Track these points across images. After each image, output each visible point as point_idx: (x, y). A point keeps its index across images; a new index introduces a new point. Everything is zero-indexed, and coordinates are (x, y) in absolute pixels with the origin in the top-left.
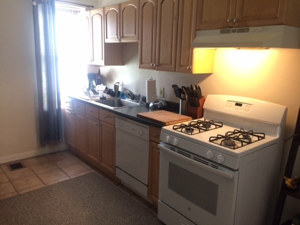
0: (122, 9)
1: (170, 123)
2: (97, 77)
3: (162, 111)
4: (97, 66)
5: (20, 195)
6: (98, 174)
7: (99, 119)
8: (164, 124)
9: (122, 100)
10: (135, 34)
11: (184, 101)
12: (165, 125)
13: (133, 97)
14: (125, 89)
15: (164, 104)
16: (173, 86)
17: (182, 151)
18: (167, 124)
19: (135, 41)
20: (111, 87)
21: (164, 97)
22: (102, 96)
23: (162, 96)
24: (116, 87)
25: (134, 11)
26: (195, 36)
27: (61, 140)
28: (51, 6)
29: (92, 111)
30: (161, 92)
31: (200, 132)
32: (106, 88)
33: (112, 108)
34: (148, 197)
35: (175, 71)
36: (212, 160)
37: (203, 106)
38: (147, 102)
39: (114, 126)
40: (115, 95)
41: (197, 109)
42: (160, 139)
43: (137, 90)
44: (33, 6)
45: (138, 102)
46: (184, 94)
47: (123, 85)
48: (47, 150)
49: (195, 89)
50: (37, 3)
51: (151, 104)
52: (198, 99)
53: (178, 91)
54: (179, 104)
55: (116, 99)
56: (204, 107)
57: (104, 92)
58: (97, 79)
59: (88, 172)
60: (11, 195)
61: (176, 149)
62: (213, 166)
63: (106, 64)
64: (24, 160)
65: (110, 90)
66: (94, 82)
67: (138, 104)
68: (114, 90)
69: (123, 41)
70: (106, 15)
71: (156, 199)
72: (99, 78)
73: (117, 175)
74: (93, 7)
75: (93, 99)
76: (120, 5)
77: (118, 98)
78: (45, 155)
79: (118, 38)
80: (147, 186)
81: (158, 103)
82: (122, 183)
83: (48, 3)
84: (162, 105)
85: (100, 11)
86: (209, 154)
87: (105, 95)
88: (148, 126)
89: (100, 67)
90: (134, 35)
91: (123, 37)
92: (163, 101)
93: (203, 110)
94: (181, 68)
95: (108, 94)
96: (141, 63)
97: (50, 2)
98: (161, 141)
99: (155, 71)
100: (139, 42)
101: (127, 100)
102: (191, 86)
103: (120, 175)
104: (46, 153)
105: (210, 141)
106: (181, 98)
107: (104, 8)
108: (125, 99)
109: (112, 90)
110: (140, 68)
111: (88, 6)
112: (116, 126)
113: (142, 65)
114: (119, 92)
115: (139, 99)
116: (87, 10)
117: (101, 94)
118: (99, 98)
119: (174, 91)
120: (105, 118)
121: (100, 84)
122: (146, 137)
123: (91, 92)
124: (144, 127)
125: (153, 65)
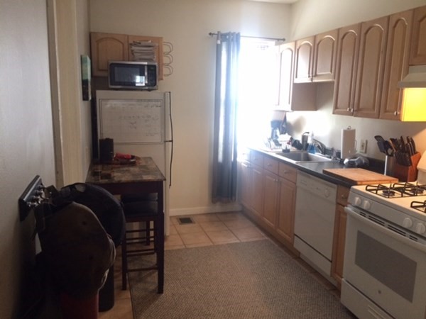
0: (317, 42)
1: (364, 183)
2: (282, 126)
3: (359, 169)
4: (283, 111)
5: (188, 249)
6: (272, 242)
7: (278, 175)
8: (355, 183)
9: (310, 154)
10: (331, 71)
11: (392, 158)
12: (356, 185)
13: (325, 151)
14: (315, 141)
15: (364, 161)
16: (376, 137)
17: (374, 217)
18: (359, 183)
19: (330, 80)
20: (298, 137)
21: (366, 152)
22: (284, 148)
23: (364, 151)
24: (305, 138)
25: (332, 43)
26: (407, 72)
27: (234, 198)
28: (235, 43)
29: (270, 165)
30: (363, 146)
31: (402, 196)
32: (292, 139)
33: (294, 162)
34: (331, 276)
35: (378, 118)
36: (411, 230)
37: (416, 165)
38: (341, 157)
39: (295, 184)
40: (303, 148)
41: (408, 169)
42: (349, 201)
43: (331, 142)
44: (217, 45)
45: (330, 158)
46: (392, 148)
47: (313, 135)
48: (218, 208)
49: (406, 142)
50: (221, 42)
51: (346, 161)
52: (410, 156)
53: (383, 145)
54: (384, 162)
55: (302, 153)
56: (419, 166)
57: (289, 143)
58: (283, 127)
59: (261, 239)
60: (178, 247)
61: (367, 215)
62: (411, 238)
63: (294, 108)
64: (194, 215)
65: (296, 141)
66: (278, 131)
67: (330, 160)
68: (301, 142)
69: (316, 80)
70: (298, 50)
71: (339, 277)
72: (284, 126)
73: (295, 246)
74: (284, 40)
75: (274, 150)
76: (315, 37)
77: (305, 152)
78: (215, 213)
79: (309, 77)
80: (331, 262)
81: (356, 159)
82: (301, 256)
83: (232, 40)
84: (362, 162)
85: (291, 45)
86: (407, 222)
87: (290, 147)
88: (336, 186)
89: (287, 113)
90: (330, 73)
91: (316, 75)
92: (363, 157)
93: (417, 171)
94: (387, 113)
95: (293, 146)
96: (336, 107)
97: (235, 39)
98: (349, 204)
99: (352, 118)
100: (336, 81)
101: (317, 155)
102: (401, 137)
103: (298, 245)
104: (217, 211)
105: (412, 207)
106: (387, 154)
107: (296, 42)
108: (314, 153)
109: (299, 141)
110: (334, 113)
111: (278, 40)
112: (298, 184)
113: (337, 110)
114: (307, 145)
115: (332, 155)
116: (276, 45)
117: (285, 146)
118: (281, 150)
119: (378, 143)
120: (286, 173)
121: (285, 133)
122: (333, 198)
123: (272, 143)
124: (331, 186)
125: (350, 110)
